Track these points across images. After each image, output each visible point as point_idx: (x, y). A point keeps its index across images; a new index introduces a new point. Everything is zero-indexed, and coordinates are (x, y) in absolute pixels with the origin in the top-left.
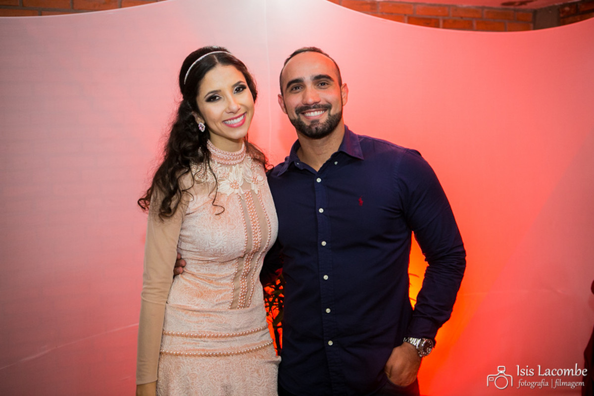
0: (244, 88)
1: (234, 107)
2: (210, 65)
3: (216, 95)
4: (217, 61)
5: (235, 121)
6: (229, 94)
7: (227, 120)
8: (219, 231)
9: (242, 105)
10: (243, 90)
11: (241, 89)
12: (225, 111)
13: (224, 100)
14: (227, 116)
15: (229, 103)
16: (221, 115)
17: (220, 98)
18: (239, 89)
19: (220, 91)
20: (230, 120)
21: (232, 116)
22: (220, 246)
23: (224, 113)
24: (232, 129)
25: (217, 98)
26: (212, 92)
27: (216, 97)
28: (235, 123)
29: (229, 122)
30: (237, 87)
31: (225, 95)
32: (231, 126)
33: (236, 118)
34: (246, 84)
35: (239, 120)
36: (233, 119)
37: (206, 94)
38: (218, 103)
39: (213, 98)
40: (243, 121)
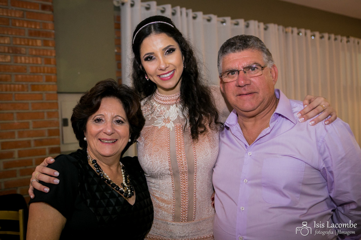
3: (152, 56)
5: (166, 76)
7: (160, 75)
8: (157, 160)
10: (172, 52)
11: (171, 51)
13: (157, 60)
15: (160, 63)
20: (162, 75)
22: (159, 171)
23: (157, 70)
25: (153, 58)
26: (148, 54)
28: (167, 77)
30: (168, 49)
32: (163, 79)
35: (168, 75)
36: (164, 74)
37: (144, 55)
38: (153, 62)
39: (150, 58)
40: (172, 76)
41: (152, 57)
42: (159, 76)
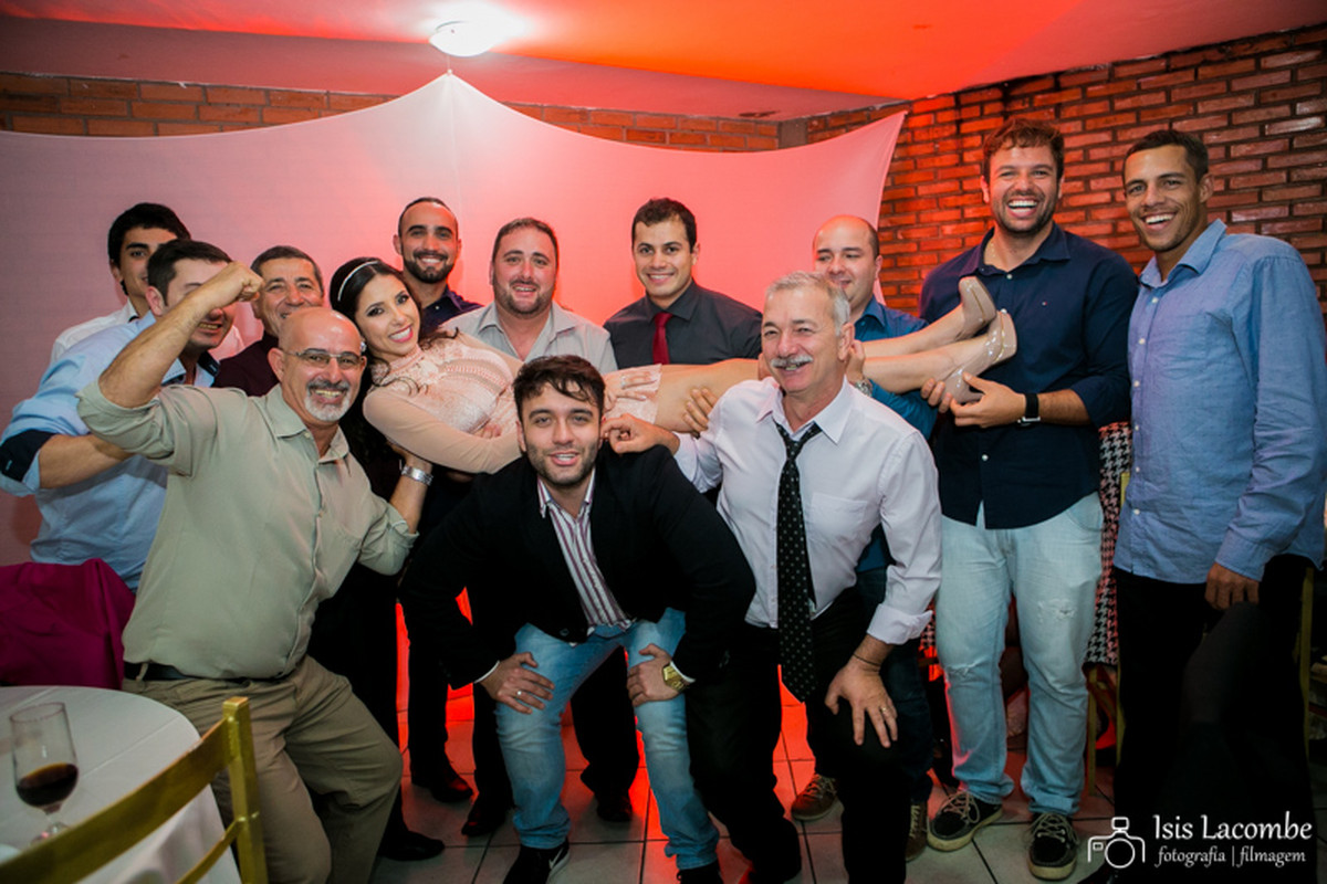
0: (406, 297)
1: (401, 318)
2: (367, 276)
4: (374, 271)
6: (392, 305)
9: (407, 316)
12: (390, 323)
16: (387, 330)
17: (383, 311)
18: (401, 299)
19: (382, 303)
21: (397, 329)
27: (377, 309)
31: (389, 308)
33: (403, 330)
34: (407, 293)
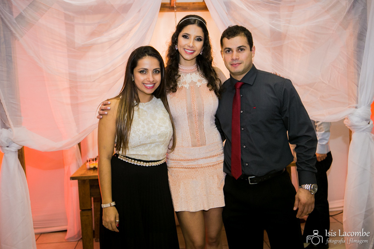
7: (186, 49)
11: (200, 40)
13: (189, 40)
14: (187, 47)
15: (190, 42)
20: (187, 49)
23: (186, 45)
24: (186, 53)
26: (186, 34)
28: (189, 52)
29: (186, 50)
32: (186, 52)
35: (190, 52)
37: (184, 33)
38: (186, 40)
39: (185, 36)
40: (192, 53)
41: (187, 37)
42: (184, 49)
